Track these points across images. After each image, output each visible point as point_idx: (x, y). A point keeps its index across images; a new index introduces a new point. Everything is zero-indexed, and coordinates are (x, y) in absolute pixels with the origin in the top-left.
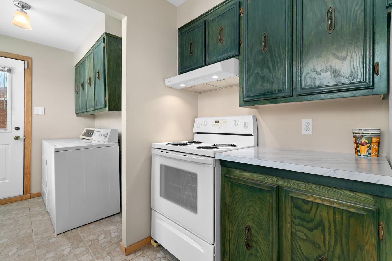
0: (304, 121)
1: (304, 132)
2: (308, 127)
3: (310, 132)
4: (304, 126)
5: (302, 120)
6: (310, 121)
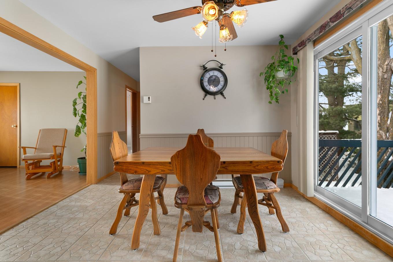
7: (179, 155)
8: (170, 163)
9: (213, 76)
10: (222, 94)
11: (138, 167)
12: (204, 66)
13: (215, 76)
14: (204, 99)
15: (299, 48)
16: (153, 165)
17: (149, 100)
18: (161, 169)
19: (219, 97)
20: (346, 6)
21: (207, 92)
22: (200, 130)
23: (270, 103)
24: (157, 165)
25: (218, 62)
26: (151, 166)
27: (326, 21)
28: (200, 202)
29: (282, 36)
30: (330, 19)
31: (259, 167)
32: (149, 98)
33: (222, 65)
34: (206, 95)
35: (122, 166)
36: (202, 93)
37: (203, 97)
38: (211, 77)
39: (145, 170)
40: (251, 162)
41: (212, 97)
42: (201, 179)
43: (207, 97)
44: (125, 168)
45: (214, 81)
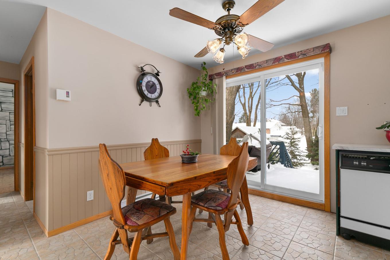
9: (150, 81)
10: (157, 102)
11: (191, 184)
12: (142, 68)
13: (152, 81)
14: (140, 105)
15: (216, 77)
16: (203, 178)
17: (68, 96)
18: (208, 180)
19: (154, 104)
20: (257, 63)
21: (145, 98)
22: (155, 140)
24: (206, 177)
25: (155, 68)
26: (201, 179)
27: (242, 66)
29: (205, 63)
30: (246, 66)
32: (68, 93)
33: (158, 72)
34: (142, 101)
35: (176, 187)
36: (138, 98)
37: (139, 103)
38: (149, 82)
39: (197, 186)
41: (148, 103)
43: (143, 103)
44: (179, 189)
45: (151, 88)
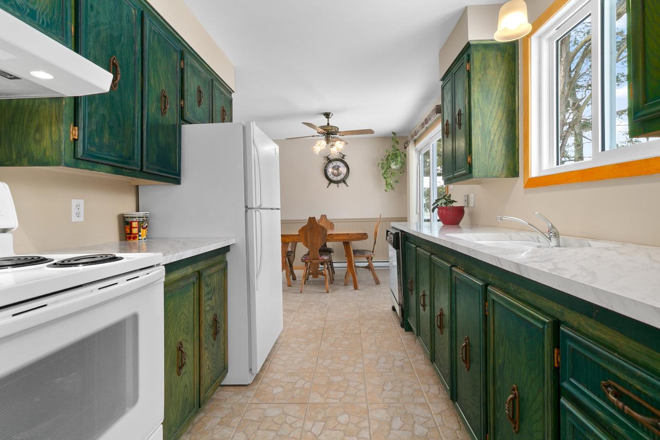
0: (74, 202)
1: (74, 219)
2: (80, 211)
3: (81, 219)
4: (74, 211)
5: (73, 200)
6: (81, 202)
7: (303, 230)
8: (298, 235)
9: (336, 166)
10: (344, 182)
12: (327, 157)
13: (338, 166)
19: (342, 185)
21: (331, 181)
23: (386, 190)
25: (341, 153)
28: (316, 258)
31: (353, 237)
33: (344, 156)
34: (330, 184)
36: (327, 182)
37: (327, 186)
38: (334, 167)
40: (348, 234)
41: (336, 185)
42: (317, 243)
43: (331, 185)
